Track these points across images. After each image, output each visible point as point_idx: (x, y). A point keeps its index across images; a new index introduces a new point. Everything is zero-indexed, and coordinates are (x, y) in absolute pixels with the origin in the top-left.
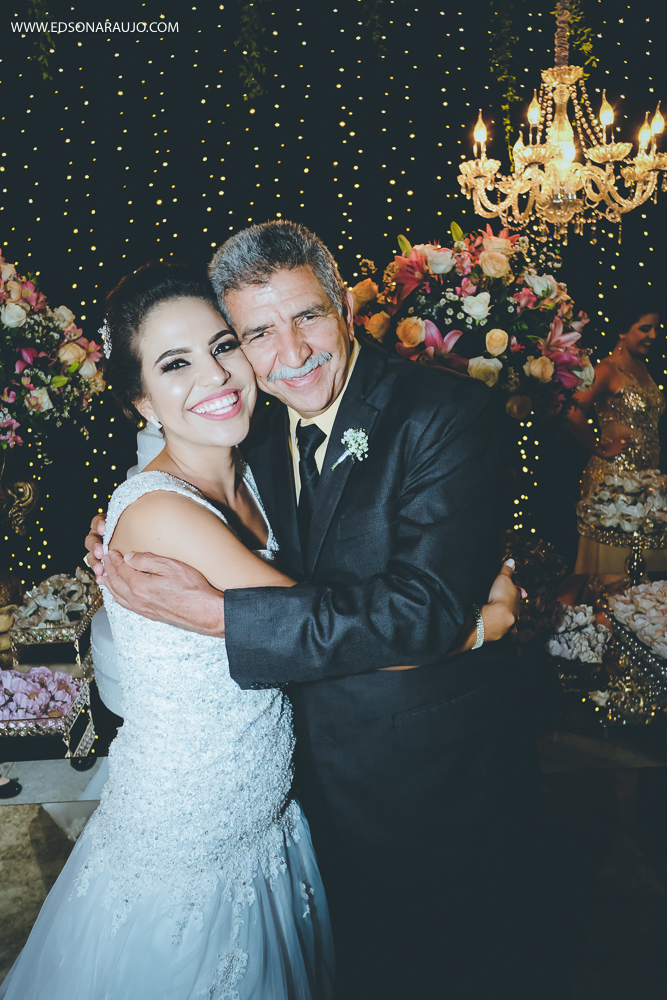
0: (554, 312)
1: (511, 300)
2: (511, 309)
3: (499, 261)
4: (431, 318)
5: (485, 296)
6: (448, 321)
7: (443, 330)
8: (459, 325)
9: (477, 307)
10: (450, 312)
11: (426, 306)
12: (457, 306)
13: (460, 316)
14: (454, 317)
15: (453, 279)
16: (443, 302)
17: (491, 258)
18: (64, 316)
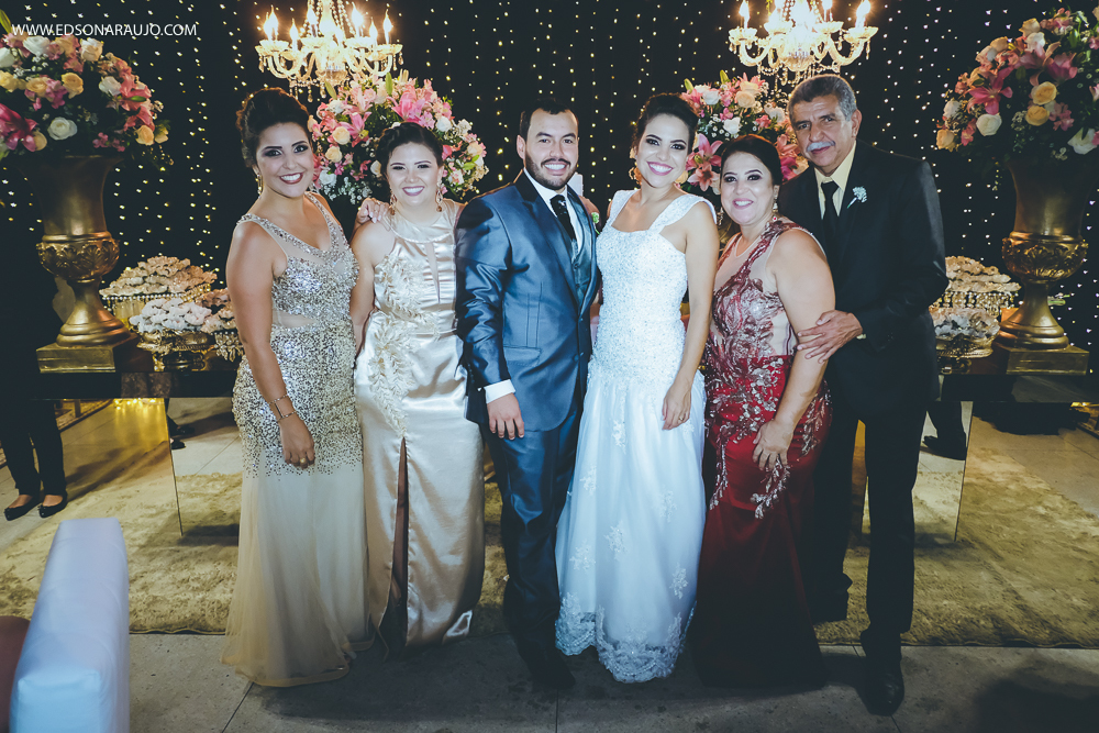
0: (782, 131)
1: (755, 122)
2: (755, 129)
3: (749, 97)
4: (704, 133)
5: (738, 120)
6: (714, 135)
7: (711, 140)
8: (720, 137)
9: (733, 126)
10: (715, 129)
11: (701, 126)
12: (720, 125)
13: (721, 132)
14: (717, 132)
15: (719, 109)
16: (711, 122)
17: (744, 96)
18: (466, 125)
